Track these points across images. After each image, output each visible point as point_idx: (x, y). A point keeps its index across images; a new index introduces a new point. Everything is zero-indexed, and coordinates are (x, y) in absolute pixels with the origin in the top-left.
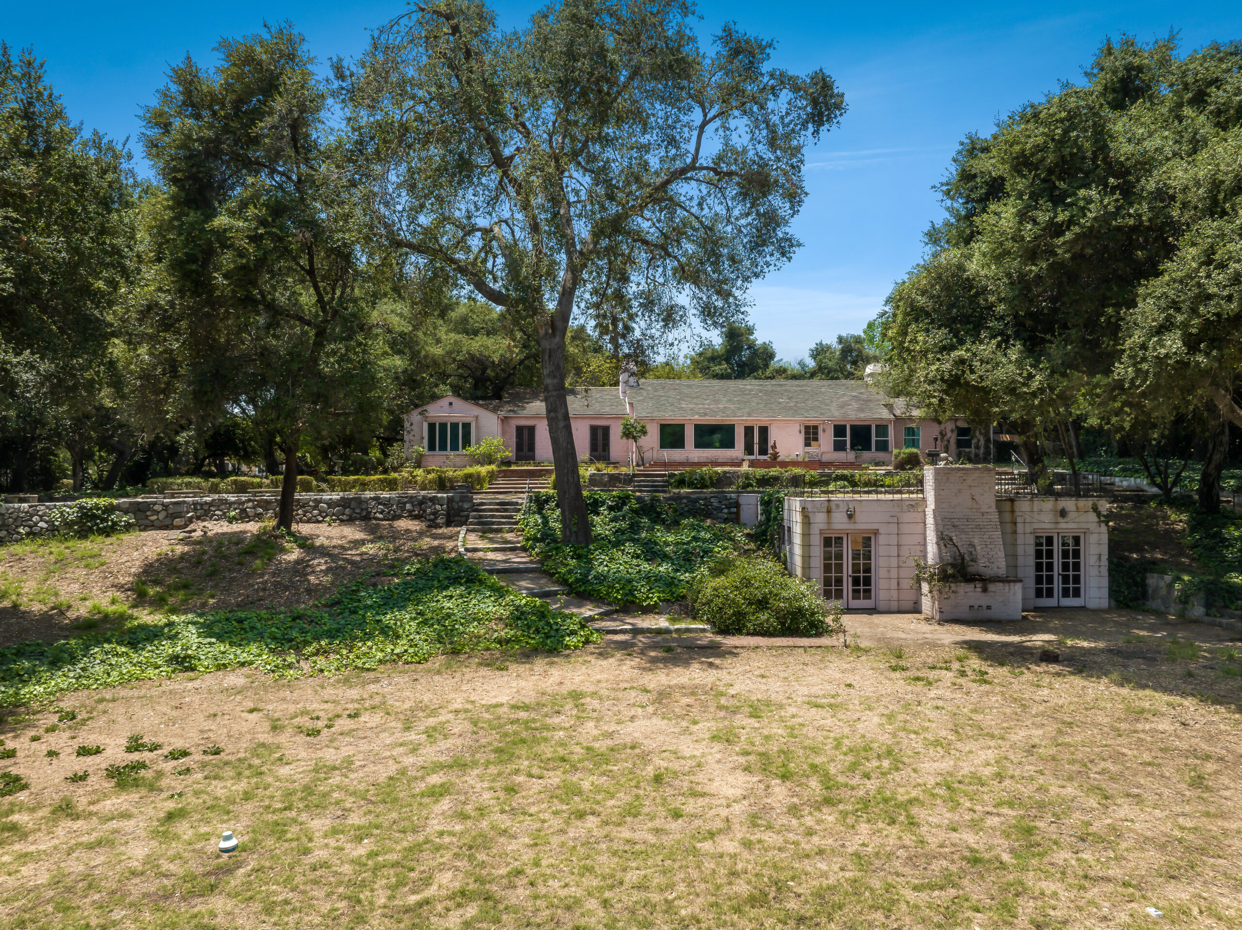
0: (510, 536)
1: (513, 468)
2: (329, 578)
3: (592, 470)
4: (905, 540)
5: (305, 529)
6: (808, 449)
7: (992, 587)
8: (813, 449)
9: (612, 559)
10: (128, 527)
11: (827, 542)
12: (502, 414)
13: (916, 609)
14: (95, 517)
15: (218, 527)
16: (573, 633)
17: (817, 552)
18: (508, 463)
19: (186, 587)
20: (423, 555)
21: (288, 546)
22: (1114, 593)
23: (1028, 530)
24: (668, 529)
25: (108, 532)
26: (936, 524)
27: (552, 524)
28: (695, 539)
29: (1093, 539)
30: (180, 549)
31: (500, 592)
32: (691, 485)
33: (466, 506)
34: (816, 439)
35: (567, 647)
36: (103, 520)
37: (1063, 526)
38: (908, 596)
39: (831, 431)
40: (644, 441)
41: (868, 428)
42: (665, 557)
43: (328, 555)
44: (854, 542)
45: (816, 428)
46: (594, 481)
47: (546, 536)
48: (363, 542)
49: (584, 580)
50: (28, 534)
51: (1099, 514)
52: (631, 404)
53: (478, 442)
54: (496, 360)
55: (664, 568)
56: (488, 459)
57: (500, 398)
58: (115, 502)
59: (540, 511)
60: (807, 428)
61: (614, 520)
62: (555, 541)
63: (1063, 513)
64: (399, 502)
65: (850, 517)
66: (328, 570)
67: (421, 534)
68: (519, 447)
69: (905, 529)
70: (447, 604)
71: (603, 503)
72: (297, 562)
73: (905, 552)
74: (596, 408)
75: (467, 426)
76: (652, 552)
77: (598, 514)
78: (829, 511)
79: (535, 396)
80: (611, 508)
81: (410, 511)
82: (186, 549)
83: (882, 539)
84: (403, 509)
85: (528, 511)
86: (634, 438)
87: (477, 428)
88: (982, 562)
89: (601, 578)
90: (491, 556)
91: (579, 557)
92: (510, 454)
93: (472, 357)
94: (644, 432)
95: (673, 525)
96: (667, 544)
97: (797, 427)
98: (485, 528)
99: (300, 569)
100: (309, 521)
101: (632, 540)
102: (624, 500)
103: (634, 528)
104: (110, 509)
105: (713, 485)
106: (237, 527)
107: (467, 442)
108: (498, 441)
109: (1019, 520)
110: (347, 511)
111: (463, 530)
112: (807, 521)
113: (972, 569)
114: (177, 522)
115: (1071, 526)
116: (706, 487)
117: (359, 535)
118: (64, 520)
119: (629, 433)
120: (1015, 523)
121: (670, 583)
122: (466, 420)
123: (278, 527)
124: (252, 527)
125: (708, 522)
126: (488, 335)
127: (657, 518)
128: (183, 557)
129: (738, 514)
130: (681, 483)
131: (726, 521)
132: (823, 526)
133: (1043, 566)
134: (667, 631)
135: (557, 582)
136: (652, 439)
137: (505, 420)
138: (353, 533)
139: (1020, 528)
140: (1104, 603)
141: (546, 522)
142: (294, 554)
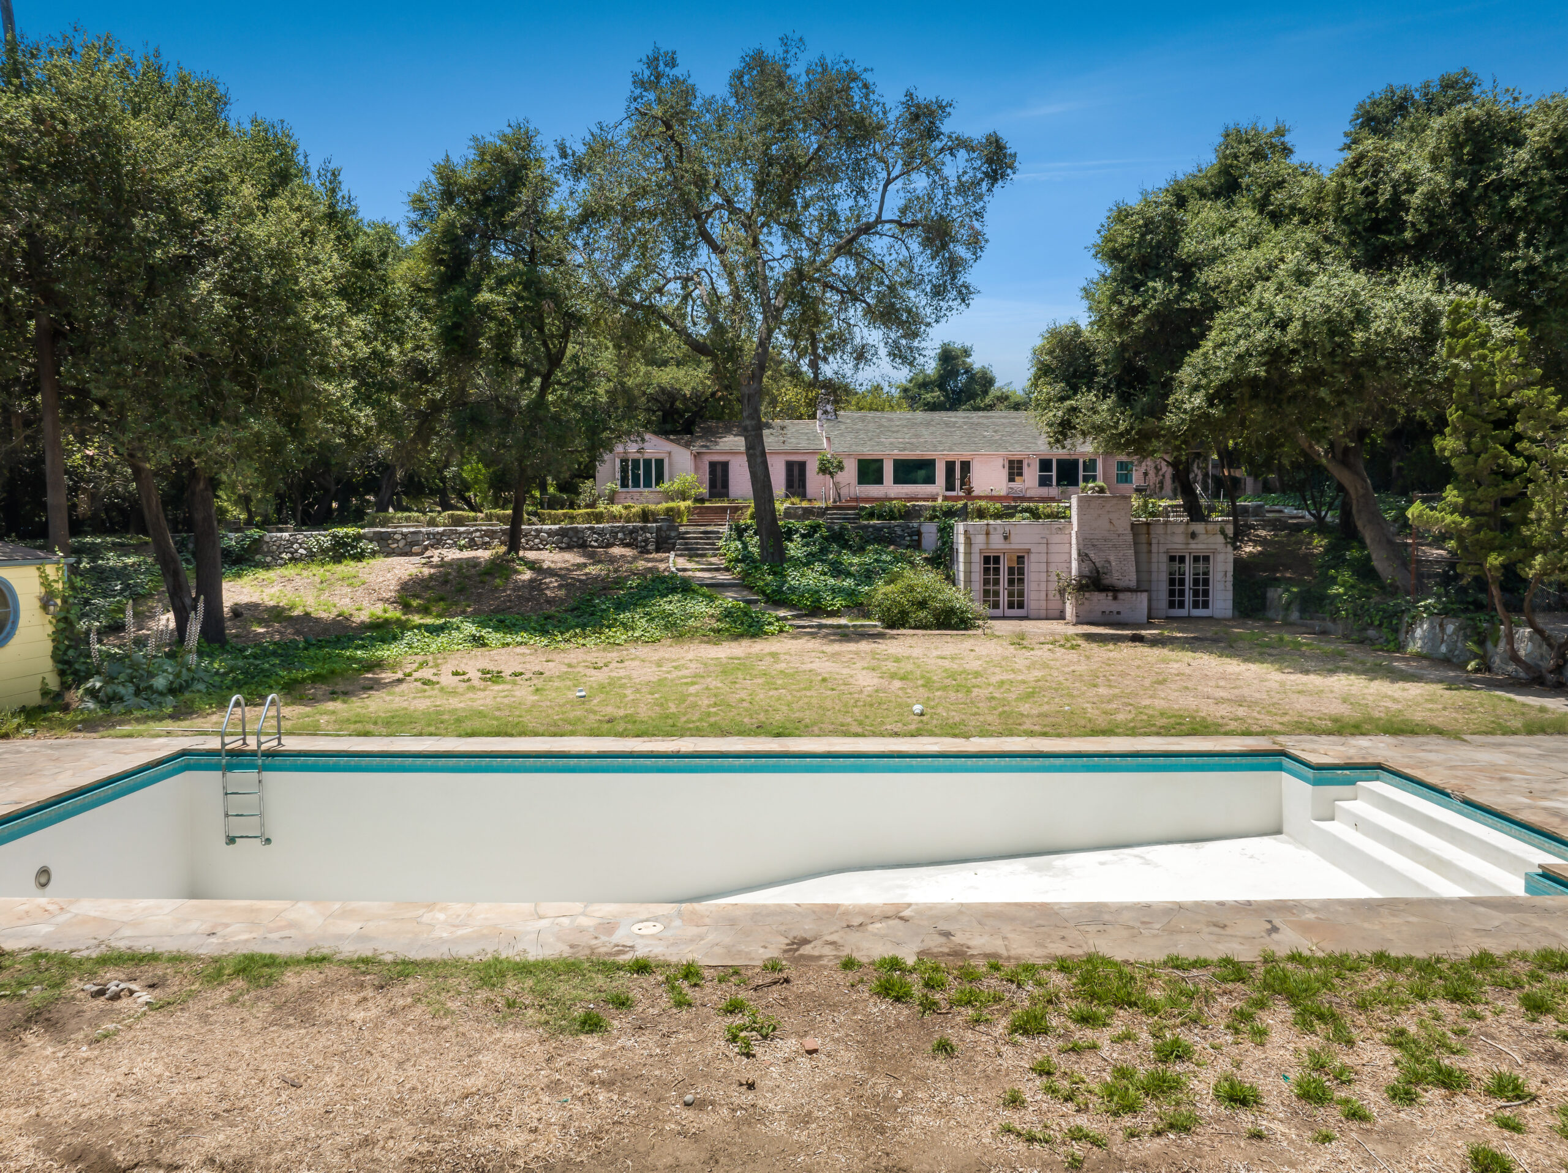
0: (714, 560)
1: (707, 504)
2: (562, 593)
3: (787, 504)
4: (1053, 558)
5: (531, 555)
6: (1012, 485)
7: (1121, 596)
8: (1017, 485)
9: (802, 575)
10: (374, 554)
11: (987, 560)
12: (695, 450)
13: (1061, 617)
14: (345, 544)
15: (453, 555)
16: (770, 624)
17: (978, 567)
18: (702, 501)
19: (442, 599)
20: (642, 575)
21: (520, 568)
22: (1237, 604)
23: (1162, 550)
24: (854, 553)
25: (359, 557)
26: (1078, 544)
27: (750, 549)
28: (876, 560)
29: (1220, 558)
30: (427, 571)
31: (711, 599)
32: (880, 517)
33: (673, 534)
34: (1020, 474)
35: (766, 633)
36: (354, 547)
37: (1193, 546)
38: (1055, 605)
39: (1036, 465)
40: (841, 477)
41: (1076, 462)
42: (849, 574)
43: (556, 575)
44: (1010, 560)
45: (1020, 462)
46: (788, 514)
47: (745, 558)
48: (585, 565)
49: (779, 591)
50: (290, 560)
51: (1226, 536)
52: (828, 439)
53: (671, 479)
54: (688, 393)
55: (849, 583)
56: (683, 496)
57: (692, 433)
58: (362, 531)
59: (740, 537)
60: (1011, 462)
61: (807, 545)
62: (754, 561)
63: (1193, 535)
64: (612, 532)
65: (1006, 538)
66: (560, 587)
67: (635, 559)
68: (713, 484)
69: (1053, 548)
70: (667, 607)
71: (797, 531)
72: (531, 581)
73: (1053, 568)
74: (792, 443)
75: (660, 463)
76: (838, 570)
77: (792, 541)
78: (988, 534)
79: (728, 431)
80: (803, 536)
81: (622, 540)
82: (432, 571)
83: (1033, 557)
84: (615, 538)
85: (729, 538)
86: (831, 473)
87: (670, 464)
88: (1116, 575)
89: (793, 589)
90: (699, 574)
91: (775, 574)
92: (704, 490)
93: (663, 390)
94: (840, 467)
95: (861, 550)
96: (851, 565)
97: (1000, 462)
98: (692, 552)
99: (534, 586)
100: (531, 549)
101: (822, 561)
102: (815, 528)
103: (824, 551)
104: (358, 538)
105: (901, 517)
106: (467, 554)
107: (660, 478)
108: (691, 477)
109: (1154, 541)
110: (565, 540)
111: (672, 555)
112: (969, 542)
113: (1107, 581)
114: (415, 549)
115: (1200, 546)
116: (895, 519)
117: (581, 560)
118: (321, 547)
119: (824, 470)
120: (1150, 544)
121: (851, 593)
122: (659, 456)
123: (509, 552)
124: (484, 555)
125: (892, 548)
126: (678, 366)
127: (845, 545)
128: (431, 577)
129: (919, 541)
130: (871, 515)
131: (907, 547)
132: (983, 546)
133: (1175, 583)
134: (846, 626)
135: (757, 593)
136: (849, 475)
137: (697, 456)
138: (572, 558)
139: (1154, 548)
140: (1229, 613)
141: (745, 547)
142: (527, 575)
